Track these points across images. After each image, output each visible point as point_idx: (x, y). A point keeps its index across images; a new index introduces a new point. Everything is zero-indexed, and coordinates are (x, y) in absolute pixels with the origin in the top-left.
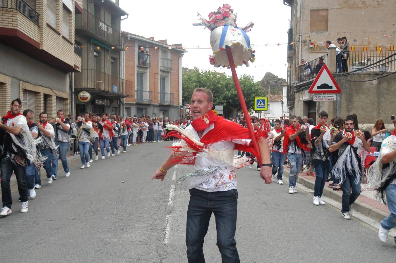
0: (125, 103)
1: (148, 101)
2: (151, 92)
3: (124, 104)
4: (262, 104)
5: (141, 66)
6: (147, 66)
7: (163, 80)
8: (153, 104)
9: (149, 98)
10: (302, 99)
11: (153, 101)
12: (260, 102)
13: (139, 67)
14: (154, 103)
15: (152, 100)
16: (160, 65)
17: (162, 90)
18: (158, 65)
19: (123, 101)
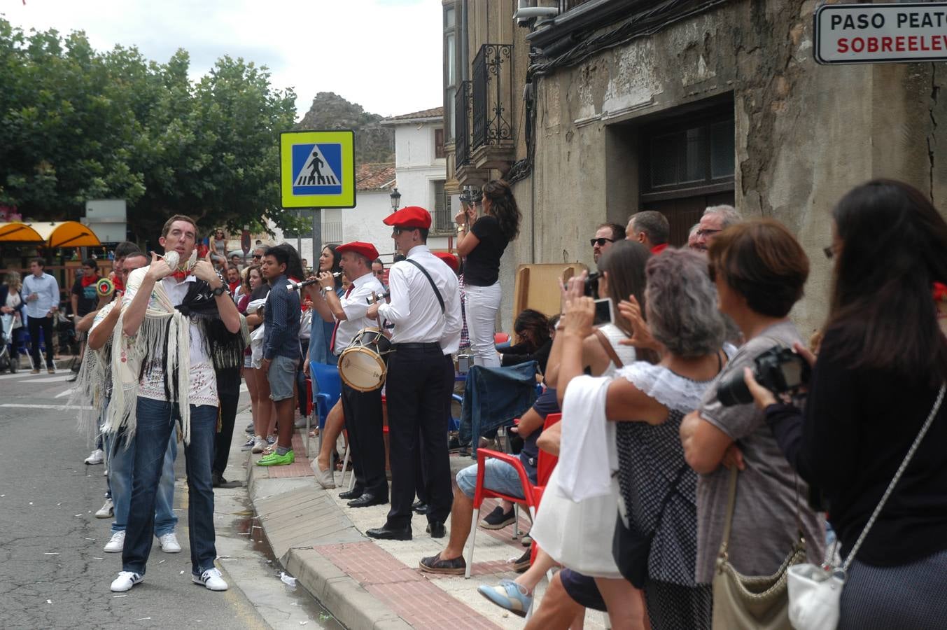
4: (326, 170)
10: (598, 109)
12: (311, 158)
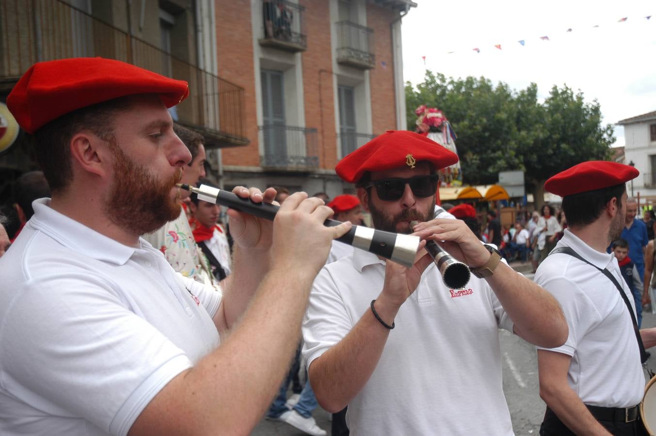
0: (225, 172)
1: (303, 161)
2: (314, 130)
3: (221, 173)
5: (274, 40)
6: (294, 42)
7: (348, 94)
8: (322, 171)
9: (308, 152)
11: (321, 163)
13: (267, 45)
14: (324, 167)
15: (316, 159)
16: (335, 43)
17: (346, 127)
18: (329, 44)
19: (216, 163)
